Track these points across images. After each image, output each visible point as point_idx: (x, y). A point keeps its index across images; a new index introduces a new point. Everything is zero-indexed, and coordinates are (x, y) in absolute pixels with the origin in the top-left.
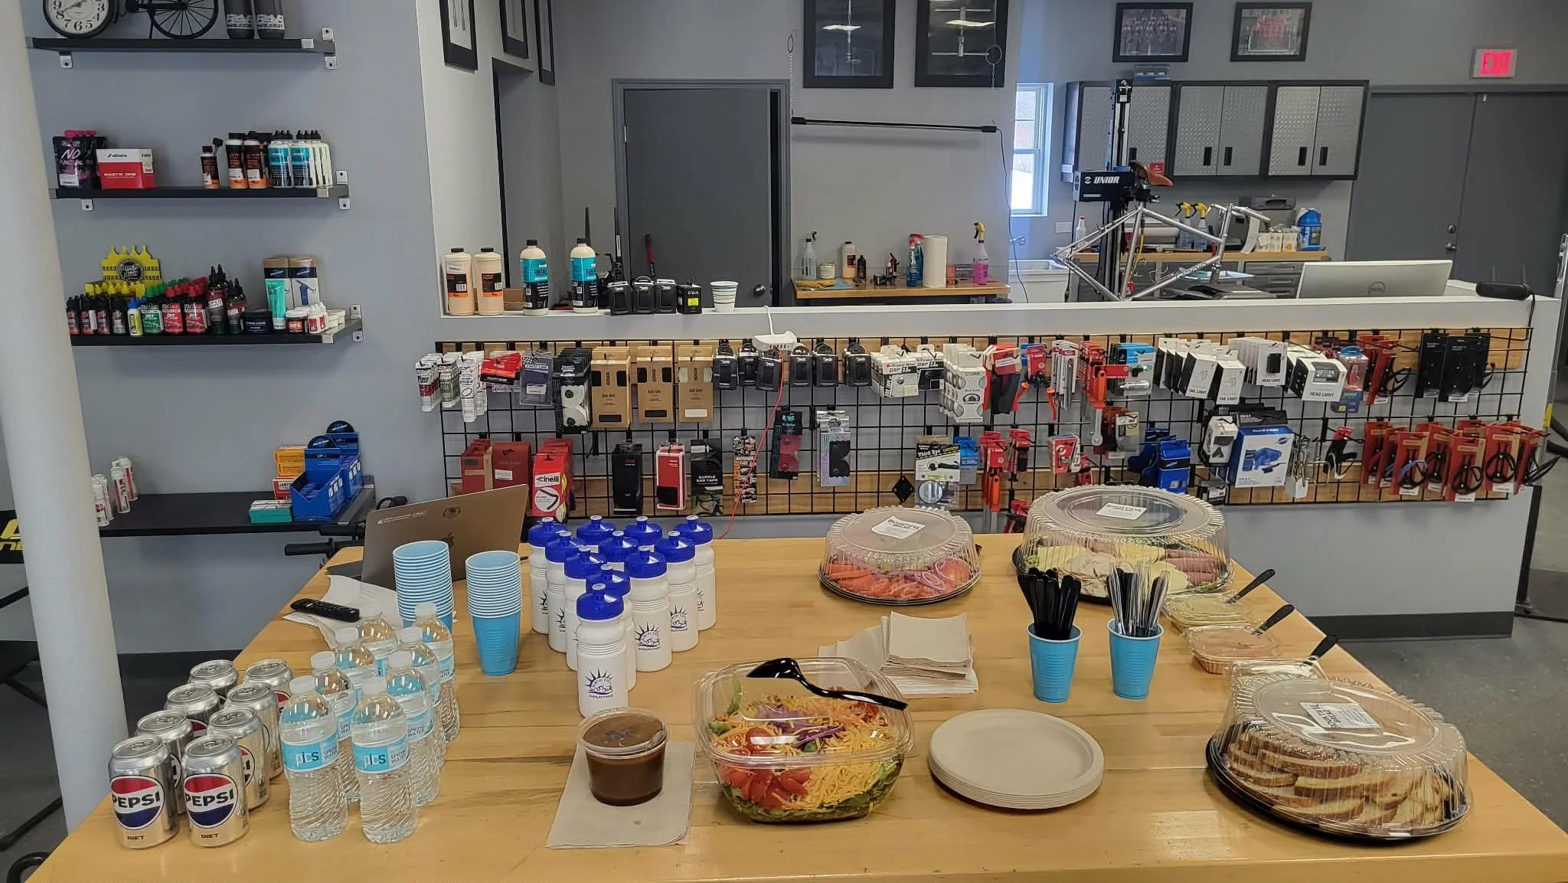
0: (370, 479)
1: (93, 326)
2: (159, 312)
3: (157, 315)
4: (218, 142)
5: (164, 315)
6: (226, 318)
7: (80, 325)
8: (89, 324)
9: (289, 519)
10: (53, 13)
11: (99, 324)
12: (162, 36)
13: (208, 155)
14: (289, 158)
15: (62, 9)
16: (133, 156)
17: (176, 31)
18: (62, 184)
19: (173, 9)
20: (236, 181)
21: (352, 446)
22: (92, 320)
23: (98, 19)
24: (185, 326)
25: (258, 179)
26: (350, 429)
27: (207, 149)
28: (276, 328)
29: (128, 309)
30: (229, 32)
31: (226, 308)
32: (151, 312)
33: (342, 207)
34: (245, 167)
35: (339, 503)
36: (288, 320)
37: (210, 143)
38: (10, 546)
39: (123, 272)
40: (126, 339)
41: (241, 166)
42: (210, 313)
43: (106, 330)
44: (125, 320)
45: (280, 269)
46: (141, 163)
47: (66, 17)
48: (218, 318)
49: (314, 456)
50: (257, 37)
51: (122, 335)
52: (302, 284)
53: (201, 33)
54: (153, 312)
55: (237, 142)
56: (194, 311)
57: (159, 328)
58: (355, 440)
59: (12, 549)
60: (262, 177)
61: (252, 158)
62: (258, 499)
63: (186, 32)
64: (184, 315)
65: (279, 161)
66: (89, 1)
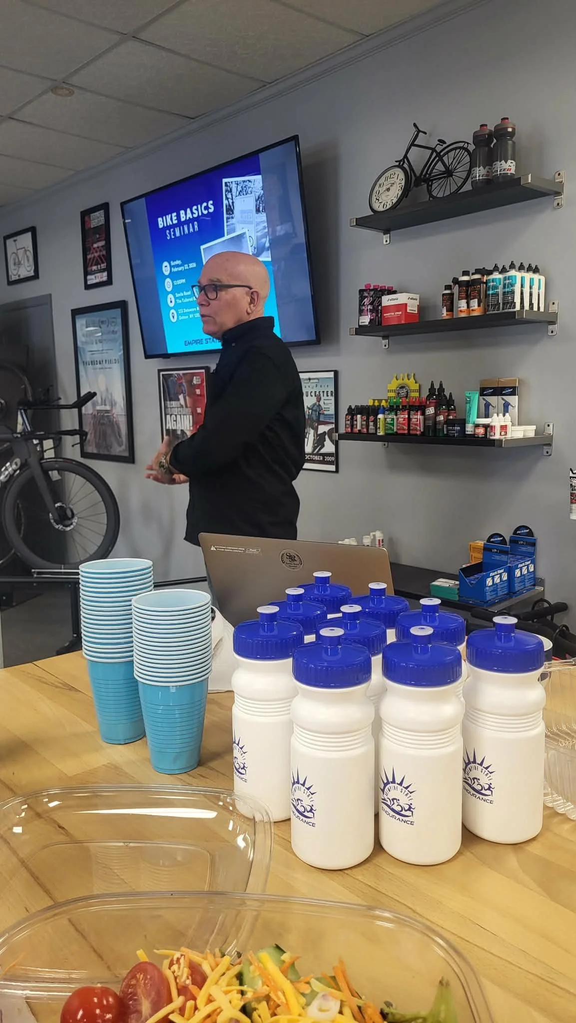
0: (541, 582)
1: (358, 427)
2: (395, 417)
3: (393, 419)
4: (455, 280)
5: (398, 419)
6: (435, 424)
7: (352, 426)
9: (456, 598)
10: (374, 200)
11: (361, 425)
13: (448, 292)
14: (502, 286)
15: (379, 195)
16: (401, 298)
17: (440, 195)
18: (360, 324)
19: (440, 179)
20: (461, 311)
21: (530, 549)
22: (359, 422)
23: (397, 196)
24: (409, 429)
25: (476, 307)
26: (531, 533)
27: (447, 287)
28: (467, 433)
29: (378, 414)
30: (472, 183)
31: (436, 414)
32: (390, 416)
33: (550, 334)
34: (468, 298)
35: (500, 593)
36: (477, 426)
37: (450, 282)
39: (398, 393)
40: (373, 437)
41: (466, 298)
42: (426, 419)
43: (365, 430)
44: (375, 422)
45: (491, 388)
46: (406, 304)
47: (380, 201)
48: (430, 423)
49: (490, 550)
51: (373, 434)
52: (506, 401)
55: (466, 278)
56: (417, 418)
57: (393, 430)
58: (534, 544)
60: (479, 305)
61: (474, 290)
62: (444, 578)
64: (409, 419)
65: (492, 290)
66: (395, 185)
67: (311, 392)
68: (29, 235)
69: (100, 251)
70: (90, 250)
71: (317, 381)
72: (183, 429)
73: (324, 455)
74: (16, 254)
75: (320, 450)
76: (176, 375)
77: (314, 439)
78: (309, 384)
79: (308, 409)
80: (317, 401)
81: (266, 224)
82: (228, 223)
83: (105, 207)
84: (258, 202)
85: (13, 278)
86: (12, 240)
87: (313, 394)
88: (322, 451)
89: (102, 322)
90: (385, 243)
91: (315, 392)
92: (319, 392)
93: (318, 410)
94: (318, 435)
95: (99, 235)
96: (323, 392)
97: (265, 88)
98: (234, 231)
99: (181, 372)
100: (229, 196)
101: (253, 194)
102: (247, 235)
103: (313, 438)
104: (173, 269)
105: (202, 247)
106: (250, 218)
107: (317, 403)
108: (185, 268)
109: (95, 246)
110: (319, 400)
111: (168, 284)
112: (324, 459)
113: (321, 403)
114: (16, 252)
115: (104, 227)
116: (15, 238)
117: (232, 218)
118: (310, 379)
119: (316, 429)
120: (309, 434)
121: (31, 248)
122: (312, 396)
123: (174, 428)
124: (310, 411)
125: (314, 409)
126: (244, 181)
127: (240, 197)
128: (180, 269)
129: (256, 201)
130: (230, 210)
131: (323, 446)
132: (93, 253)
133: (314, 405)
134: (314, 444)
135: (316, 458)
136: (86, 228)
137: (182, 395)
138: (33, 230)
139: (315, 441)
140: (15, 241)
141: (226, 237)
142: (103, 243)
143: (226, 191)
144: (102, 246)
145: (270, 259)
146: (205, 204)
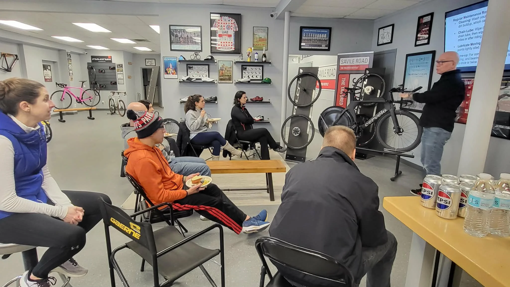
68: (391, 27)
69: (426, 31)
70: (421, 31)
74: (384, 35)
83: (432, 15)
85: (380, 43)
86: (382, 29)
89: (421, 59)
95: (426, 25)
109: (423, 30)
114: (383, 34)
115: (429, 23)
116: (384, 29)
121: (391, 32)
132: (422, 32)
136: (420, 23)
138: (393, 25)
140: (384, 30)
142: (428, 28)
144: (427, 30)
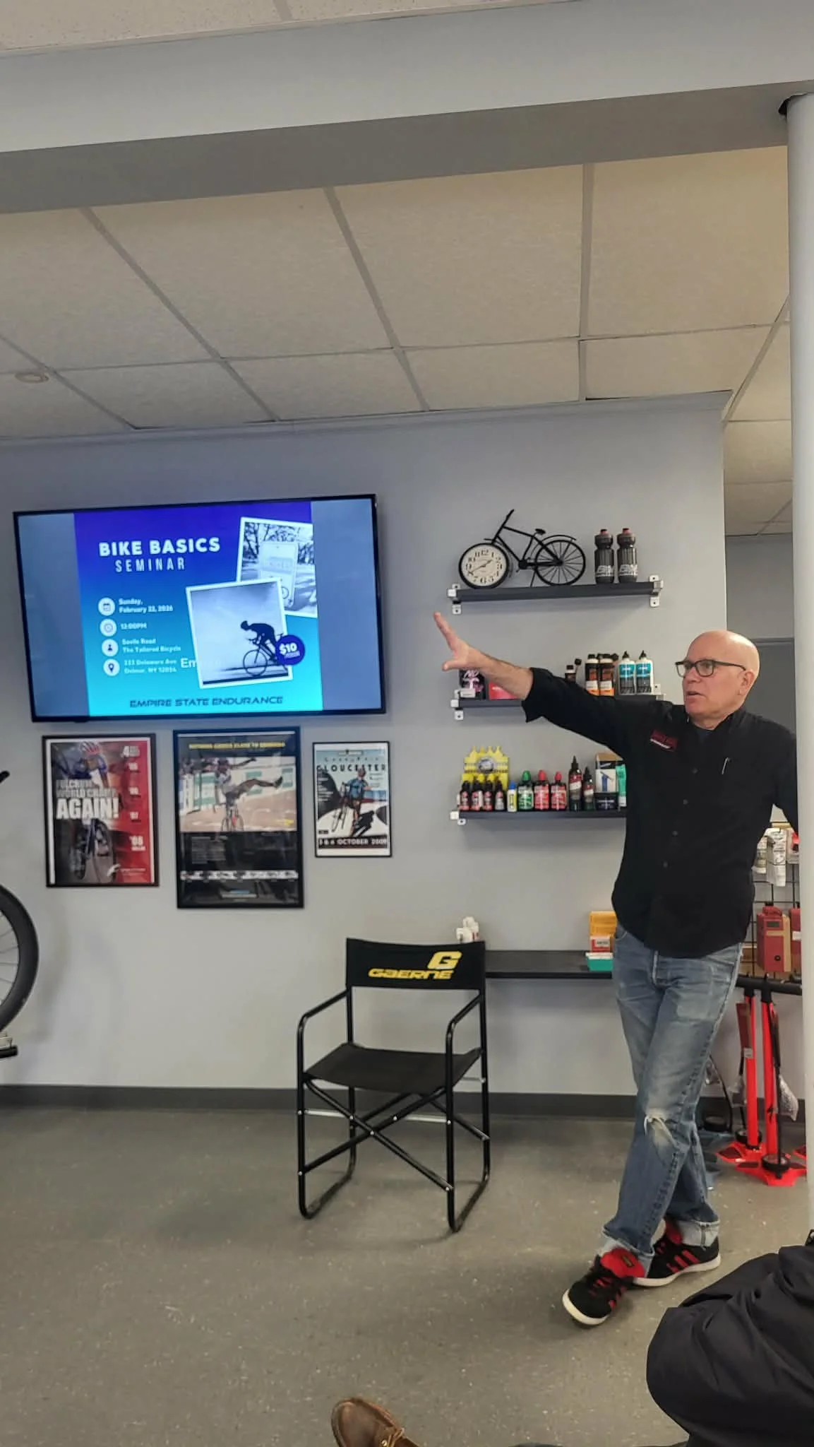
1: (481, 804)
2: (531, 792)
3: (529, 795)
4: (578, 662)
5: (535, 795)
6: (583, 797)
7: (470, 803)
8: (478, 802)
10: (465, 572)
11: (485, 803)
12: (542, 584)
13: (570, 672)
14: (635, 672)
15: (472, 569)
17: (555, 581)
18: (462, 697)
19: (550, 566)
22: (480, 799)
23: (498, 575)
24: (552, 804)
25: (610, 688)
27: (570, 667)
29: (507, 791)
30: (598, 579)
31: (583, 789)
34: (600, 679)
37: (572, 663)
38: (433, 975)
39: (480, 766)
40: (503, 814)
41: (597, 679)
42: (570, 793)
43: (489, 807)
44: (504, 799)
47: (475, 575)
48: (576, 797)
50: (616, 581)
51: (500, 811)
53: (573, 582)
54: (526, 793)
55: (595, 661)
56: (558, 792)
57: (530, 805)
59: (435, 977)
60: (613, 687)
61: (606, 673)
63: (563, 581)
64: (550, 795)
65: (628, 674)
66: (491, 562)
67: (350, 766)
71: (359, 753)
72: (96, 816)
73: (369, 838)
75: (364, 831)
76: (85, 745)
77: (354, 821)
78: (347, 756)
79: (343, 787)
80: (360, 776)
81: (313, 577)
82: (245, 568)
84: (303, 552)
87: (353, 768)
88: (368, 833)
90: (455, 613)
91: (356, 766)
92: (363, 766)
93: (361, 785)
94: (359, 815)
96: (370, 766)
97: (272, 423)
98: (255, 577)
99: (96, 741)
100: (252, 537)
101: (295, 543)
102: (279, 585)
103: (352, 820)
104: (121, 609)
105: (189, 590)
106: (287, 567)
107: (360, 779)
108: (150, 610)
110: (362, 773)
111: (108, 627)
112: (370, 842)
113: (366, 778)
117: (254, 562)
118: (347, 751)
119: (358, 808)
120: (345, 814)
122: (350, 770)
123: (73, 817)
124: (348, 788)
125: (355, 784)
126: (280, 527)
127: (271, 542)
128: (139, 610)
129: (300, 550)
130: (251, 554)
131: (369, 827)
133: (354, 781)
134: (353, 825)
135: (358, 842)
137: (97, 771)
139: (357, 822)
141: (239, 582)
143: (246, 532)
145: (315, 615)
146: (203, 540)
